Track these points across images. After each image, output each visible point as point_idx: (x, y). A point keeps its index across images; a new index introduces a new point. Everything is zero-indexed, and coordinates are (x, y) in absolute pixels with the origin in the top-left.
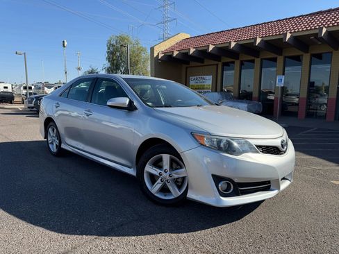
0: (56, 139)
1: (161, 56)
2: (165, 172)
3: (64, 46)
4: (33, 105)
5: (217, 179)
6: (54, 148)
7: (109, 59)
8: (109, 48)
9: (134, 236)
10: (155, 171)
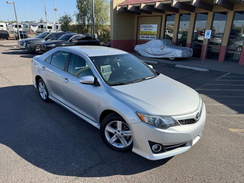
0: (44, 90)
1: (118, 8)
2: (119, 131)
4: (24, 47)
5: (151, 144)
6: (43, 96)
7: (78, 6)
9: (99, 177)
10: (112, 131)
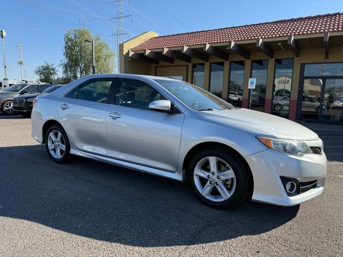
0: (60, 144)
1: (131, 54)
2: (213, 174)
3: (2, 37)
5: (284, 181)
8: (67, 43)
10: (204, 174)
